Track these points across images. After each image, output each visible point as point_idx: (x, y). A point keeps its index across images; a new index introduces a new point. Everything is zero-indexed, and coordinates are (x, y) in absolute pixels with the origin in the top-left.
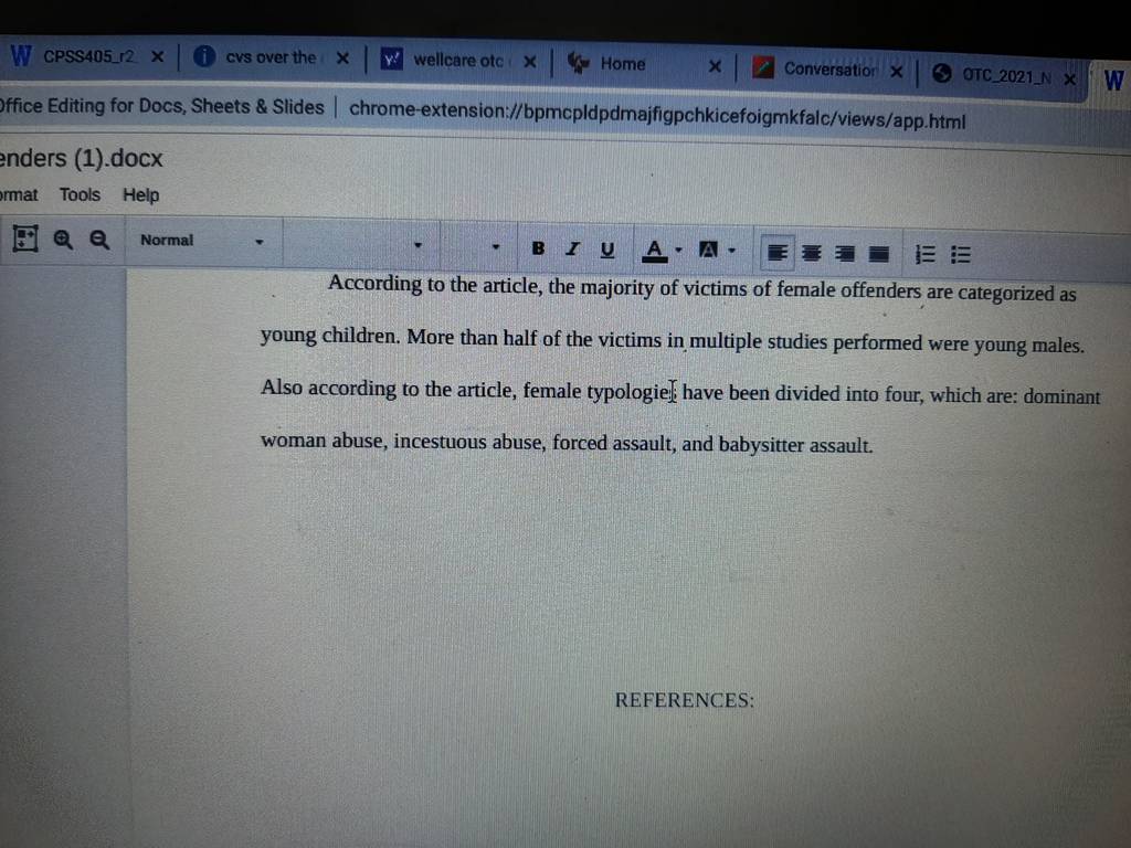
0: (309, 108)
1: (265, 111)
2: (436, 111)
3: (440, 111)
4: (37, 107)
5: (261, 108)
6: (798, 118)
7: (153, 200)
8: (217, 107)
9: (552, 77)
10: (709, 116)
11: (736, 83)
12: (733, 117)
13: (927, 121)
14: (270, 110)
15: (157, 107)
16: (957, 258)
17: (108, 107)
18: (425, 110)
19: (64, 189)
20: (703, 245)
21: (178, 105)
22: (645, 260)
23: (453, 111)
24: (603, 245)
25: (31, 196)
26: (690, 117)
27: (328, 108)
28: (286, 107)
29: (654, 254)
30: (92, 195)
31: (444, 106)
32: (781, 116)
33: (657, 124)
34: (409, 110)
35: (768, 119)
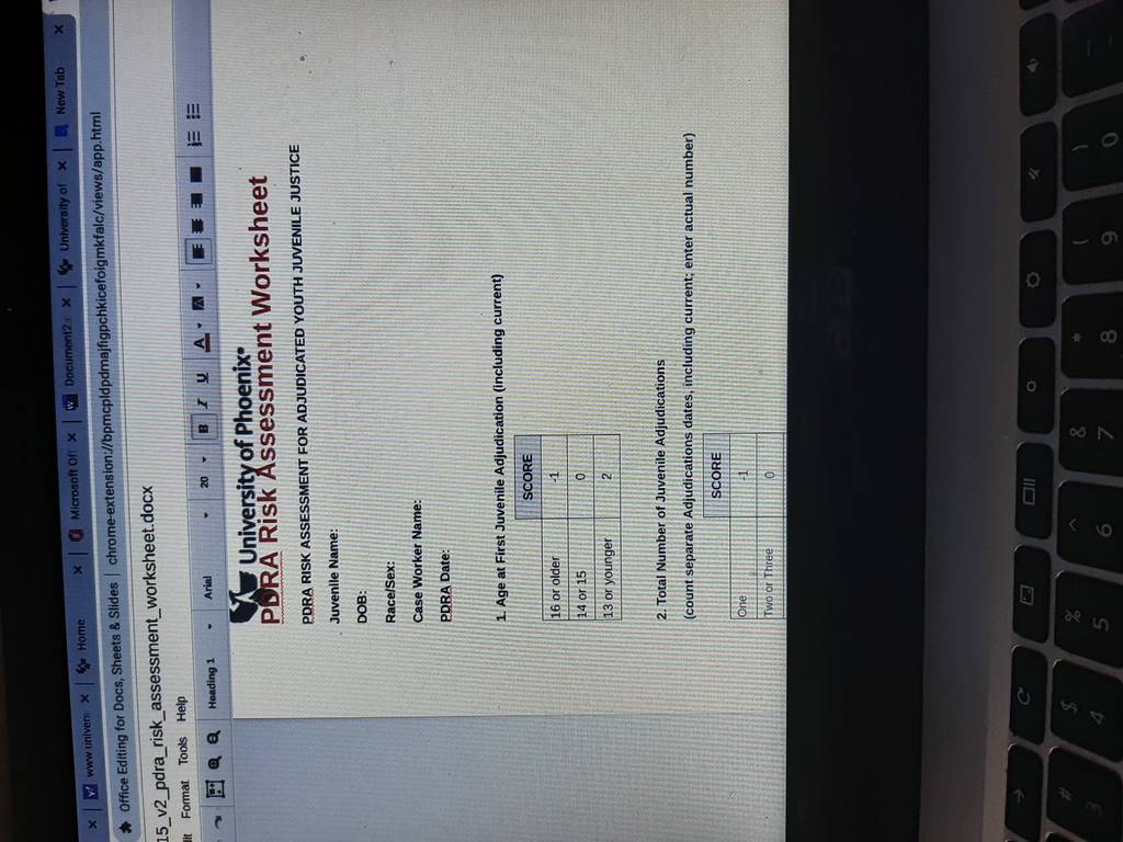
3: (110, 501)
4: (124, 781)
5: (116, 627)
6: (100, 240)
9: (82, 422)
10: (102, 306)
11: (77, 287)
13: (97, 142)
14: (117, 621)
16: (196, 114)
17: (121, 733)
18: (110, 512)
19: (180, 762)
20: (195, 308)
22: (208, 350)
23: (110, 492)
24: (199, 381)
25: (186, 785)
26: (103, 320)
29: (204, 344)
30: (183, 743)
31: (107, 498)
32: (99, 253)
34: (111, 523)
35: (102, 264)
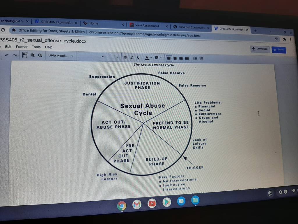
0: (82, 32)
1: (73, 32)
2: (106, 33)
7: (51, 48)
8: (64, 31)
12: (160, 35)
15: (52, 31)
21: (56, 31)
27: (85, 32)
28: (77, 32)
33: (146, 36)
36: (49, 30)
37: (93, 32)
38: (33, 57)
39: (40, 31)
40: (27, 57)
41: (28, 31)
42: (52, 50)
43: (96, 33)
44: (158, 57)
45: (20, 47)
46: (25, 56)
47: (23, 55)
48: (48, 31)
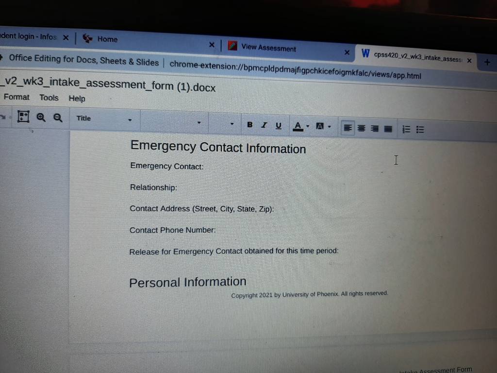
0: (152, 63)
1: (133, 64)
2: (207, 66)
5: (131, 62)
7: (82, 101)
8: (112, 61)
10: (320, 71)
12: (330, 72)
15: (84, 60)
17: (62, 59)
18: (202, 66)
19: (42, 95)
20: (318, 124)
21: (94, 60)
22: (294, 130)
23: (214, 66)
24: (277, 124)
26: (312, 71)
27: (161, 64)
28: (142, 62)
29: (298, 128)
30: (55, 98)
31: (210, 64)
33: (299, 74)
34: (195, 65)
36: (78, 57)
37: (179, 64)
38: (42, 121)
39: (58, 60)
40: (28, 122)
41: (30, 58)
42: (84, 104)
43: (184, 65)
44: (322, 124)
45: (13, 97)
46: (25, 118)
47: (20, 117)
48: (75, 60)
